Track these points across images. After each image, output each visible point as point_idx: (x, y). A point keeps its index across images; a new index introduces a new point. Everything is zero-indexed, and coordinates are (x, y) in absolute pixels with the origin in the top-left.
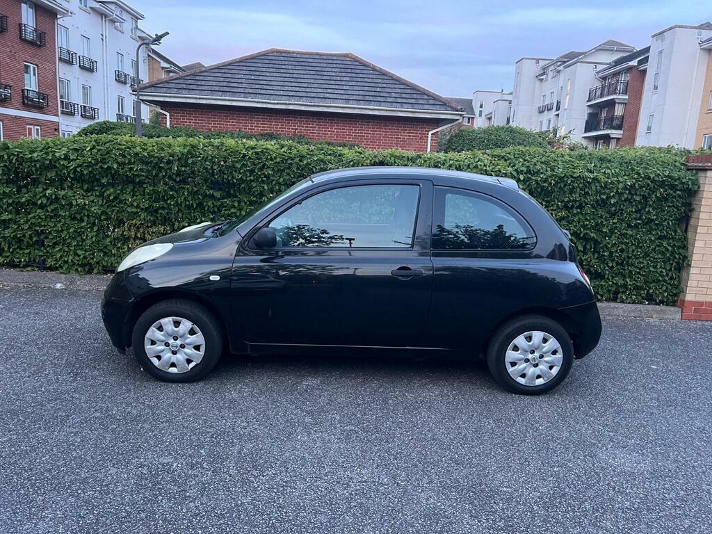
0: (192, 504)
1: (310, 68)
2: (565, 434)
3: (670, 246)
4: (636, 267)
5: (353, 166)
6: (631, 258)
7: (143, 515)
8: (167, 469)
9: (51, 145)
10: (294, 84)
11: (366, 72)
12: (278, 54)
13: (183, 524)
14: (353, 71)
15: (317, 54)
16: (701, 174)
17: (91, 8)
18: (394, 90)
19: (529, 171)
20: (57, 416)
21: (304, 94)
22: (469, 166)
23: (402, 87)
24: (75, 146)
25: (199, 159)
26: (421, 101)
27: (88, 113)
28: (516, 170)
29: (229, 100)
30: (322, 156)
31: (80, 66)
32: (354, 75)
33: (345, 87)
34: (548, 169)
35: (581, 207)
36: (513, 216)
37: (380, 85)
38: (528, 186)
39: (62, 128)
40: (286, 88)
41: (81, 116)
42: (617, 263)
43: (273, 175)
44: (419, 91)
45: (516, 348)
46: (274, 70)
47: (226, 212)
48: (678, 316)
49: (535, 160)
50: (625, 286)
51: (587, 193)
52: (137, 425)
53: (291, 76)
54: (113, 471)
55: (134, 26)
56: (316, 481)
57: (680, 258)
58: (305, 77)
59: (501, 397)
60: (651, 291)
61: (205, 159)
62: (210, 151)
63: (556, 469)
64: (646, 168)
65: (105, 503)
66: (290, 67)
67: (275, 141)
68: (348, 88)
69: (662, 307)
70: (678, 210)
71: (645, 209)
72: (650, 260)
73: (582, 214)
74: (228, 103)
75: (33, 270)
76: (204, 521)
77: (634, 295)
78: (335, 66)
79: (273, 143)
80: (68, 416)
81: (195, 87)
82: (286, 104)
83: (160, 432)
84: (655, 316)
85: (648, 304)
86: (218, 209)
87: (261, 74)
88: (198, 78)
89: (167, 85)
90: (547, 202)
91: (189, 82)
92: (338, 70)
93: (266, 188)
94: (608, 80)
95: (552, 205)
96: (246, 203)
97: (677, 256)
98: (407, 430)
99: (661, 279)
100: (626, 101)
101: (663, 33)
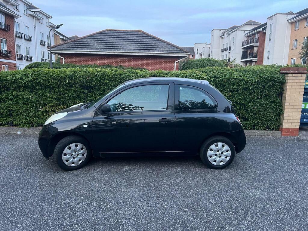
0: (79, 219)
1: (123, 37)
2: (232, 184)
3: (275, 105)
4: (262, 115)
5: (142, 77)
6: (259, 111)
7: (58, 224)
8: (68, 205)
9: (15, 73)
10: (117, 44)
11: (147, 37)
12: (110, 31)
13: (75, 226)
14: (142, 37)
15: (126, 31)
16: (286, 75)
17: (29, 14)
18: (159, 45)
19: (215, 77)
20: (21, 186)
21: (121, 48)
22: (190, 76)
23: (163, 43)
24: (25, 73)
25: (78, 77)
26: (171, 49)
27: (29, 59)
28: (210, 77)
29: (89, 51)
30: (129, 74)
31: (25, 39)
32: (142, 39)
33: (139, 44)
34: (223, 76)
35: (237, 91)
36: (208, 95)
37: (153, 43)
38: (215, 83)
39: (18, 66)
40: (114, 46)
41: (26, 60)
42: (254, 114)
43: (109, 83)
44: (170, 45)
45: (211, 150)
46: (108, 38)
47: (90, 99)
48: (280, 135)
49: (217, 72)
50: (258, 123)
51: (239, 85)
52: (55, 188)
53: (116, 40)
54: (45, 207)
55: (48, 21)
56: (129, 207)
57: (279, 111)
58: (122, 40)
59: (206, 170)
60: (268, 125)
61: (80, 77)
62: (82, 73)
63: (228, 198)
64: (263, 74)
65: (43, 219)
66: (115, 37)
67: (109, 68)
68: (140, 44)
69: (273, 131)
70: (278, 90)
71: (264, 90)
72: (267, 112)
73: (238, 94)
74: (89, 53)
75: (8, 126)
76: (84, 225)
77: (262, 126)
78: (134, 35)
79: (108, 69)
80: (26, 186)
81: (74, 46)
82: (114, 52)
83: (64, 190)
84: (270, 135)
85: (268, 130)
86: (86, 98)
87: (103, 40)
88: (76, 42)
89: (63, 46)
90: (223, 89)
91: (72, 44)
92: (136, 37)
93: (106, 88)
94: (250, 37)
95: (226, 91)
96: (98, 95)
97: (278, 110)
98: (167, 185)
99: (272, 119)
100: (258, 46)
101: (272, 16)
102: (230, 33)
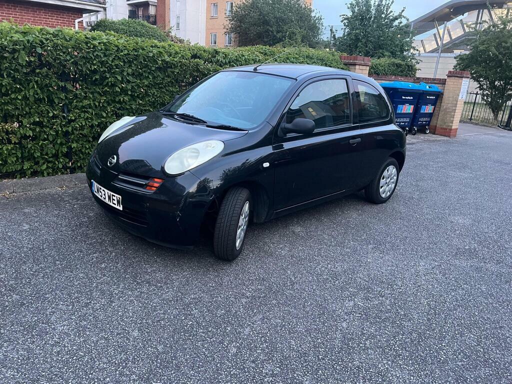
16: (351, 67)
100: (156, 4)
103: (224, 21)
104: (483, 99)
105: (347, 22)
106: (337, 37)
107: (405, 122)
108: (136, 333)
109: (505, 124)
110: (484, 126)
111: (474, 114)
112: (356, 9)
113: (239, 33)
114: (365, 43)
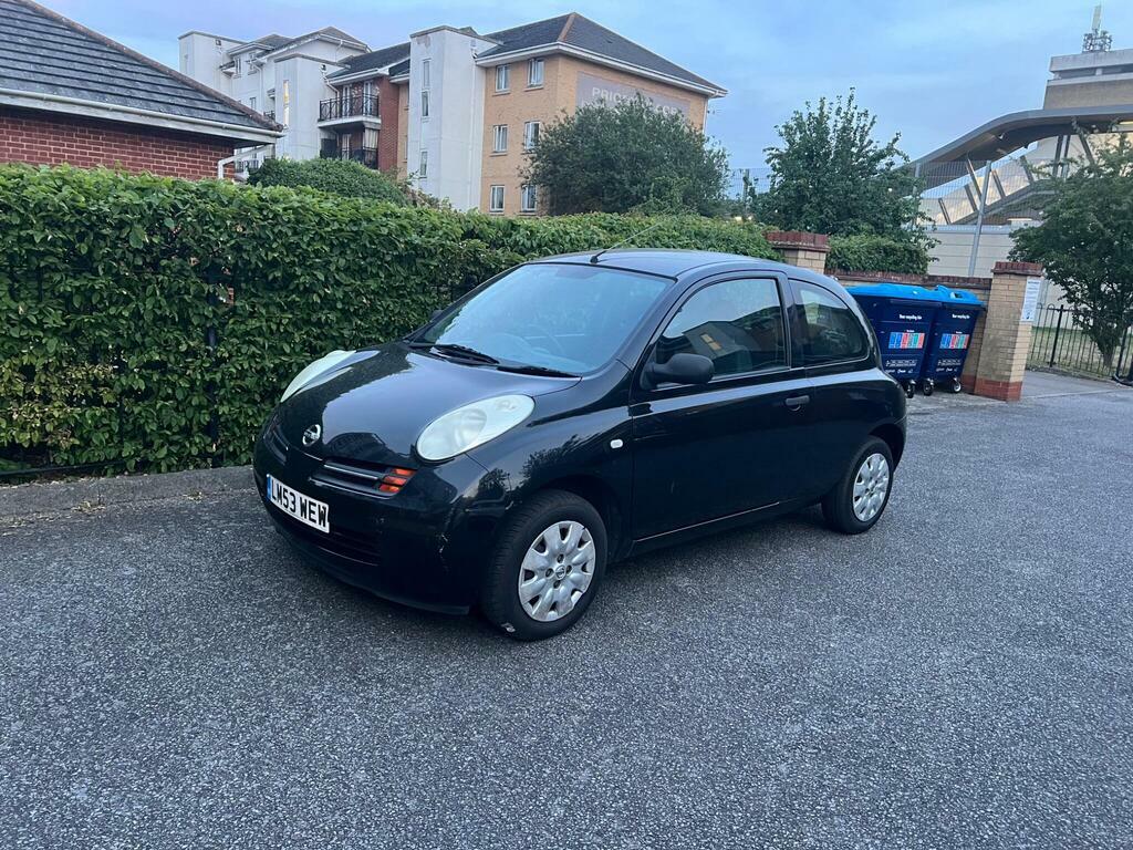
14: (28, 26)
18: (136, 77)
23: (148, 71)
44: (186, 84)
61: (200, 221)
94: (345, 91)
100: (378, 127)
101: (425, 33)
102: (263, 59)
103: (519, 162)
104: (1076, 321)
105: (779, 164)
106: (757, 193)
107: (907, 368)
108: (361, 776)
109: (1126, 375)
110: (1083, 377)
111: (1057, 352)
112: (797, 137)
113: (551, 185)
114: (819, 204)
